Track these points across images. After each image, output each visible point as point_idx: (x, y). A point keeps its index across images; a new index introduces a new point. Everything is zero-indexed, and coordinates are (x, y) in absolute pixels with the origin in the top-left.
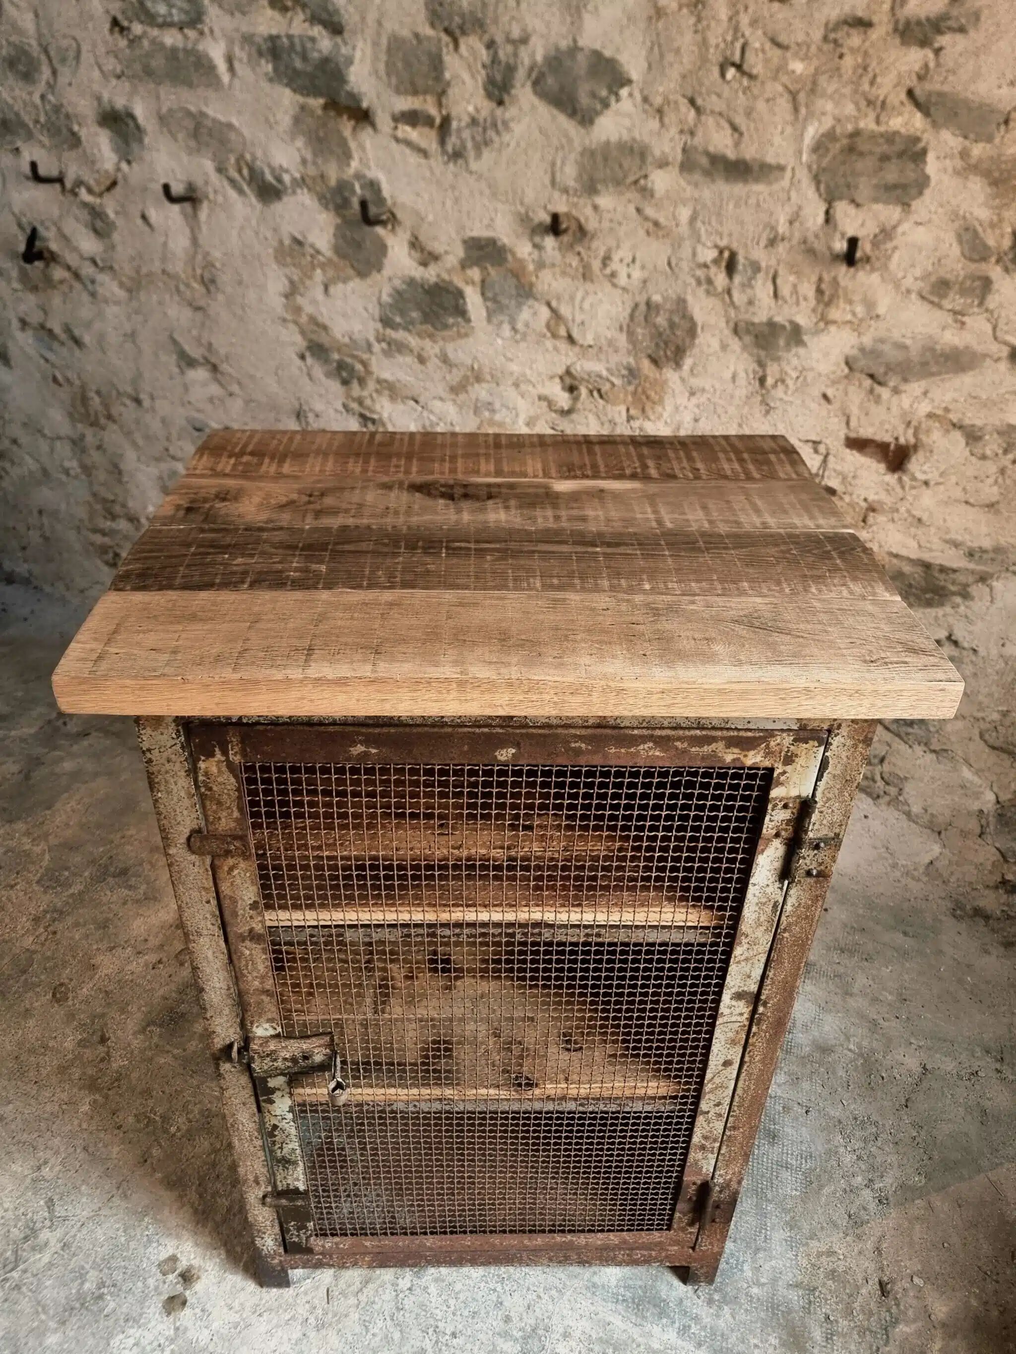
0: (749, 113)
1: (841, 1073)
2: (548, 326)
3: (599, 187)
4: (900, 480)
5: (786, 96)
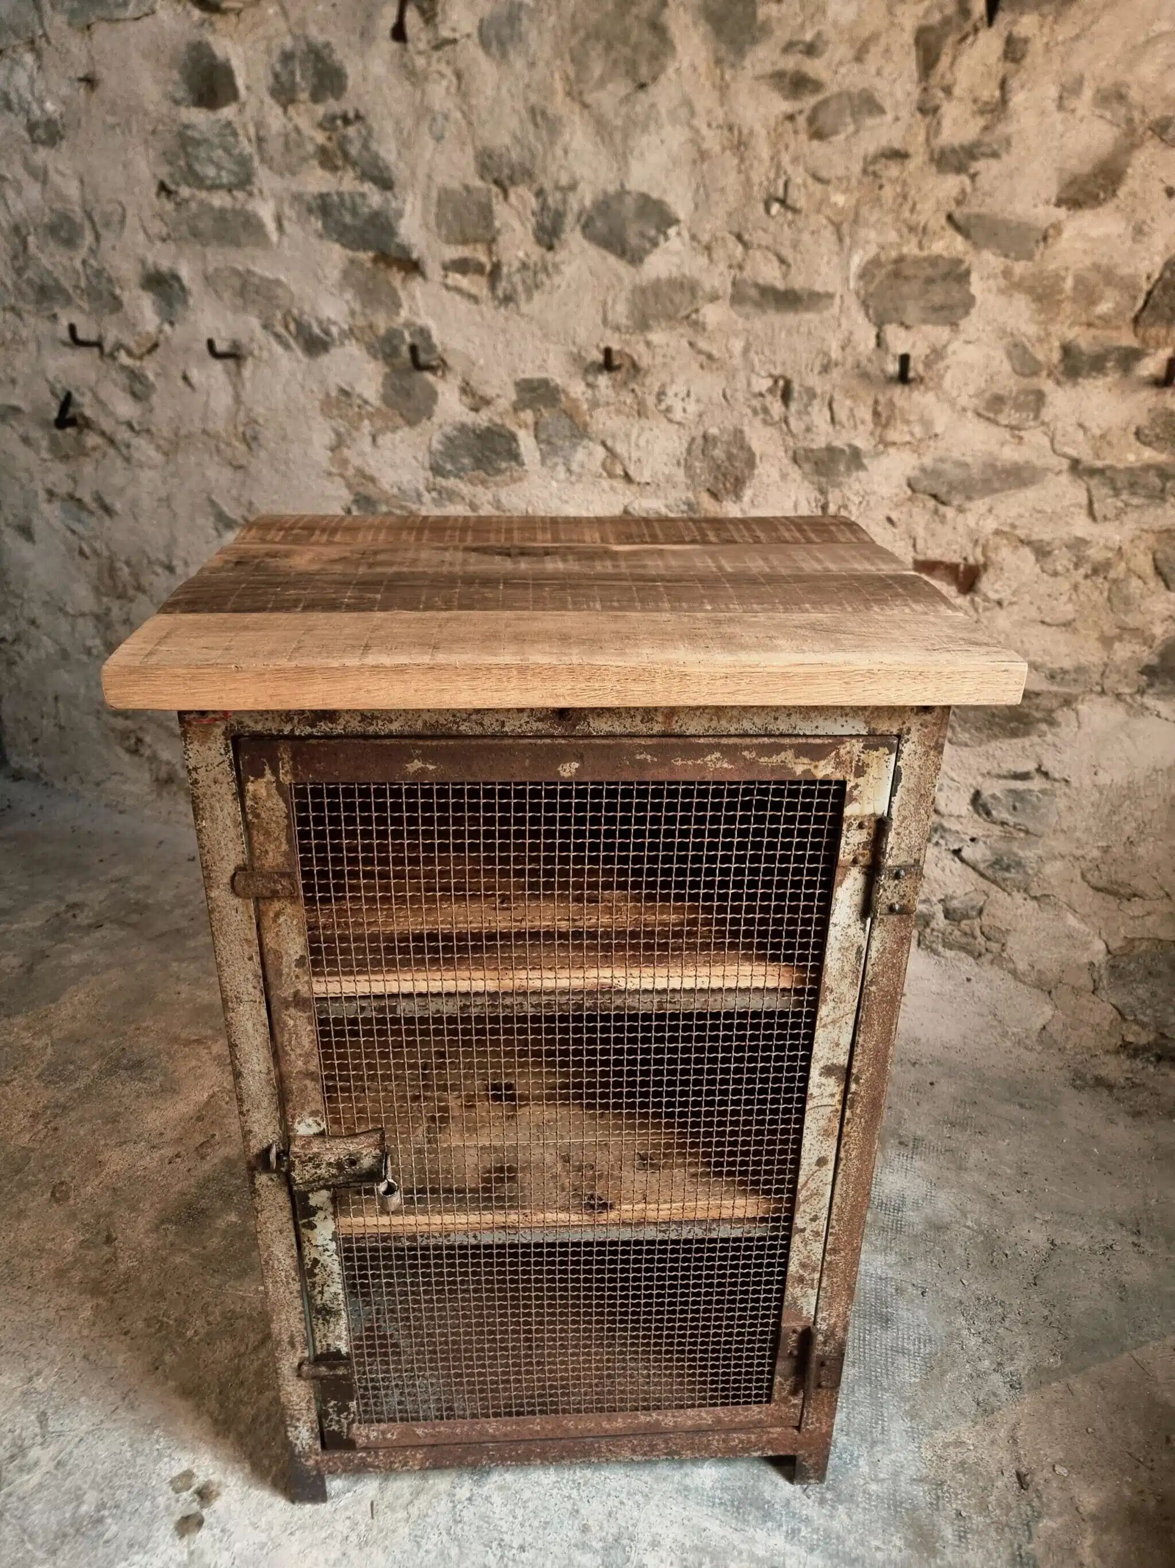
0: (795, 245)
1: (959, 1251)
2: (604, 466)
3: (651, 322)
4: (972, 601)
5: (830, 228)
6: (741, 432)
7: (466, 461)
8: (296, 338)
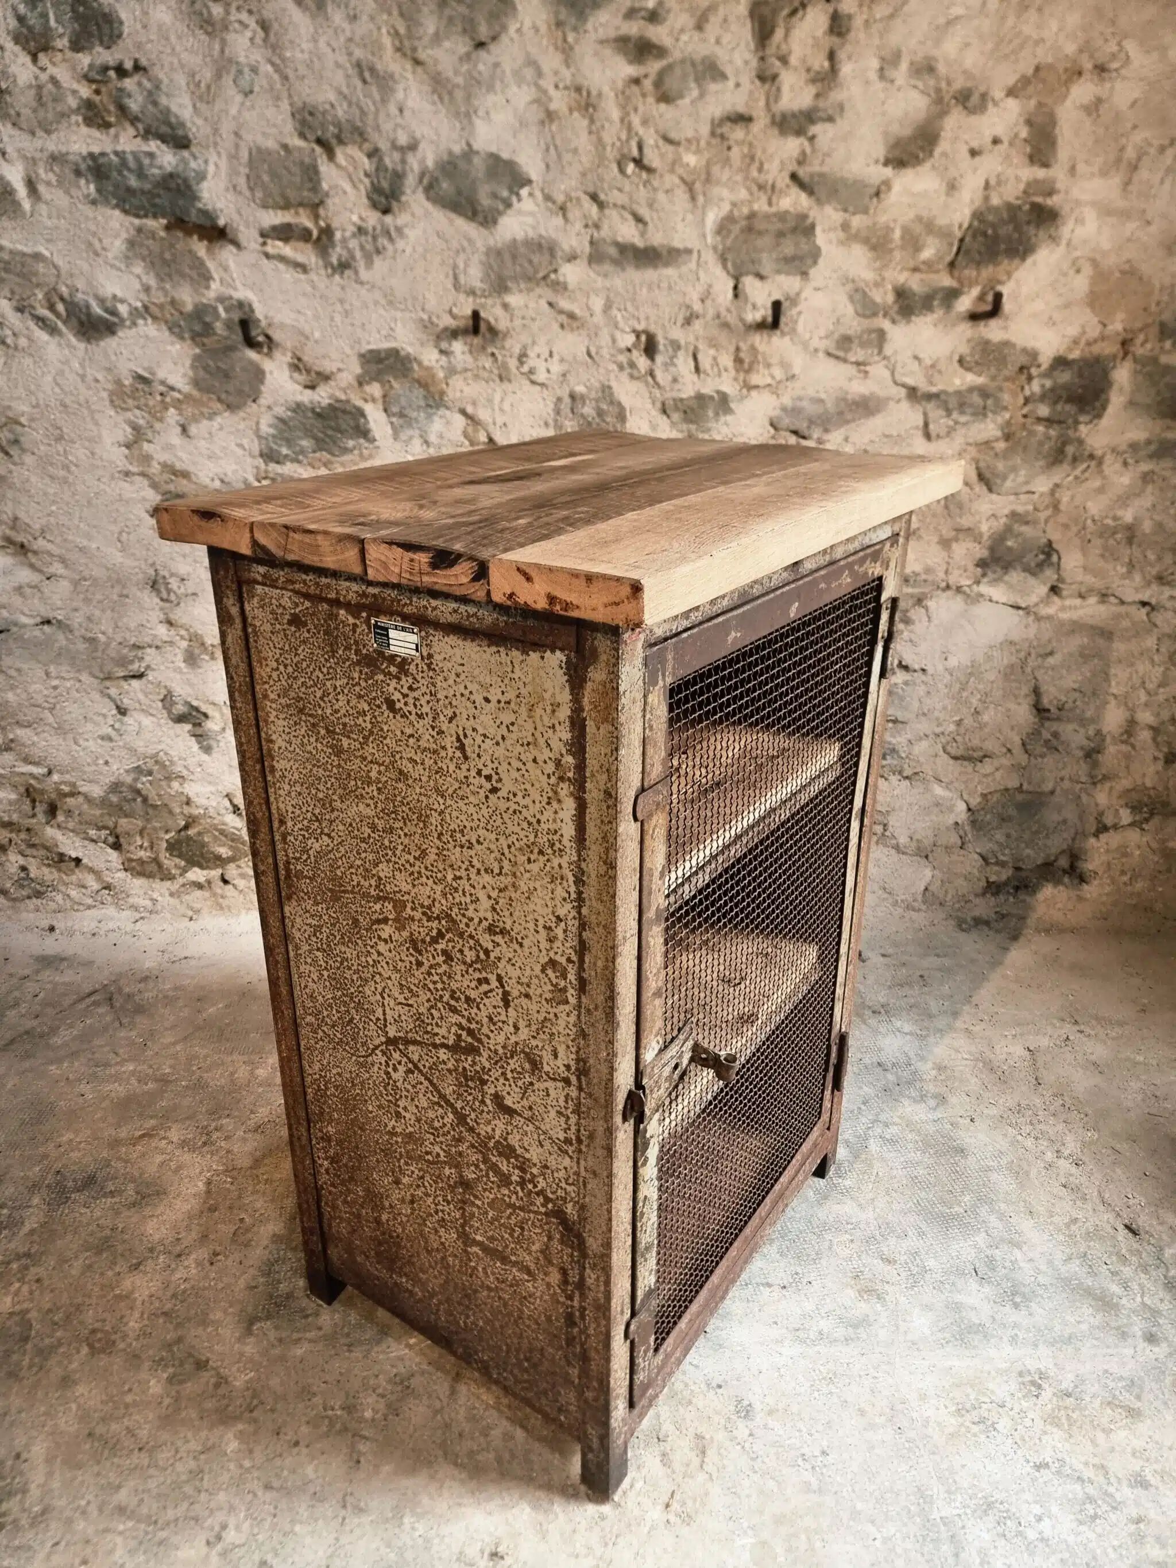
2: (465, 434)
3: (510, 284)
5: (683, 187)
6: (610, 387)
7: (306, 443)
8: (65, 322)
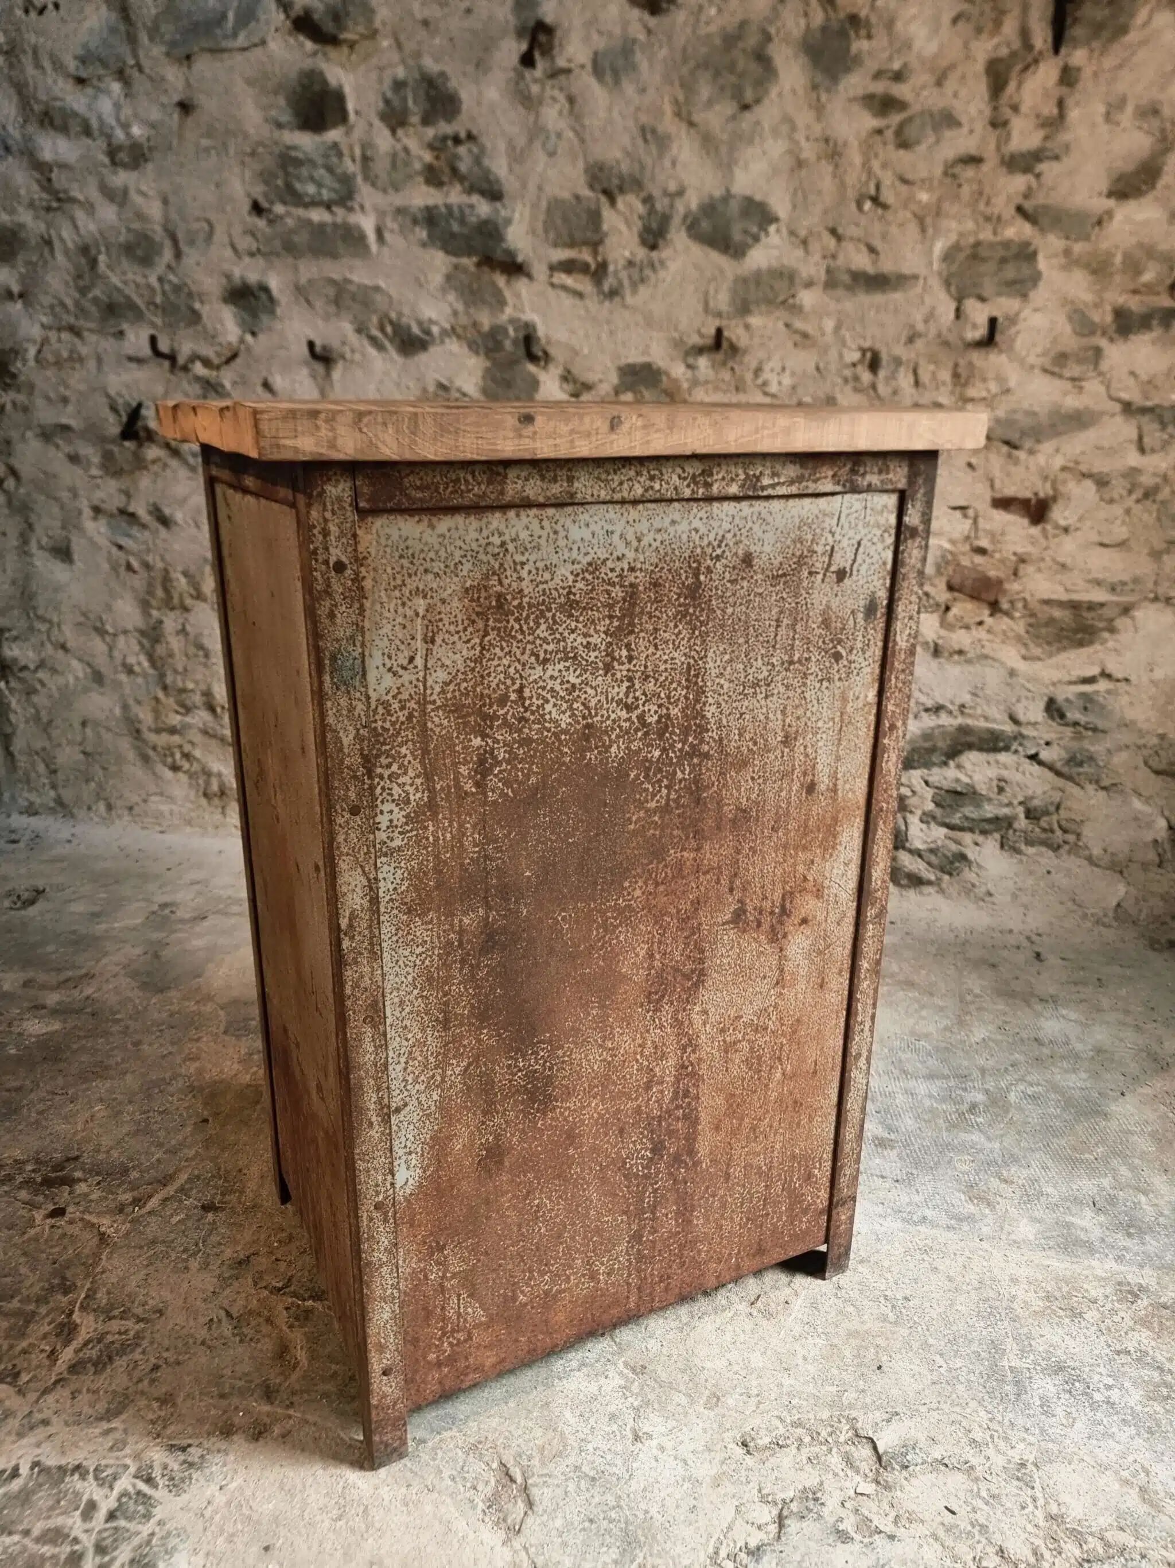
0: (884, 236)
3: (752, 307)
4: (1044, 530)
5: (915, 221)
6: (833, 399)
8: (391, 341)
